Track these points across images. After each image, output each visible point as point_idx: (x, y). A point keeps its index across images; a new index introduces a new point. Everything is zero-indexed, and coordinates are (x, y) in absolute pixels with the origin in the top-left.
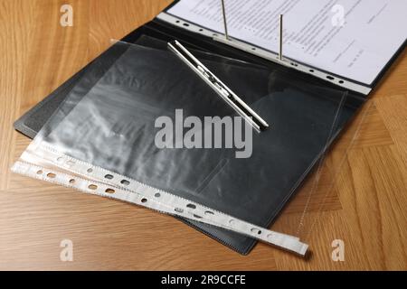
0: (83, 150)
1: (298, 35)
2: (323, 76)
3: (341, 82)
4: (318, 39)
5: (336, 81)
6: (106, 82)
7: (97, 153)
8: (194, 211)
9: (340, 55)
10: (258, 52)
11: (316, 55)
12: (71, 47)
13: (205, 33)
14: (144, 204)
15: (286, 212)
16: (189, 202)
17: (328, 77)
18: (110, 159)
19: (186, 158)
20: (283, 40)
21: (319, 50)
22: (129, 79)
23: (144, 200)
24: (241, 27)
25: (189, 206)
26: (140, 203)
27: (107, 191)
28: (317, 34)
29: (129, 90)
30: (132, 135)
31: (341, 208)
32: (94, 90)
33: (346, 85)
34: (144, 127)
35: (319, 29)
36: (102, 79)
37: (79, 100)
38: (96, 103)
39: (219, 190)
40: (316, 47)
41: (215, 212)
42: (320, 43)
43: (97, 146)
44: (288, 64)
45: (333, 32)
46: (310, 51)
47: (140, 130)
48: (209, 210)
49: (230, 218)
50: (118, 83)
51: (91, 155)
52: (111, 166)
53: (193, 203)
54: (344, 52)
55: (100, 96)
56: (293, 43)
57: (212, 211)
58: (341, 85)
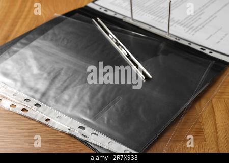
0: (15, 80)
1: (182, 22)
2: (198, 48)
3: (211, 53)
4: (195, 25)
5: (207, 52)
6: (44, 39)
7: (24, 83)
8: (83, 132)
9: (211, 35)
10: (152, 30)
11: (193, 35)
12: (25, 18)
13: (118, 16)
14: (47, 123)
15: (161, 140)
16: (81, 124)
17: (201, 49)
18: (31, 88)
19: (86, 93)
20: (171, 24)
21: (196, 32)
22: (60, 38)
23: (48, 120)
24: (143, 14)
25: (80, 127)
26: (44, 121)
27: (23, 110)
28: (195, 22)
29: (58, 46)
30: (52, 74)
31: (205, 141)
32: (34, 43)
33: (214, 55)
34: (62, 69)
35: (197, 19)
36: (42, 37)
37: (22, 48)
38: (33, 51)
39: (106, 119)
40: (194, 30)
41: (99, 134)
42: (197, 28)
43: (26, 79)
44: (173, 39)
45: (207, 22)
46: (190, 31)
47: (59, 71)
48: (95, 132)
49: (110, 140)
50: (52, 40)
51: (19, 84)
52: (31, 93)
53: (84, 126)
54: (214, 34)
55: (37, 47)
56: (178, 26)
57: (97, 133)
58: (210, 54)
